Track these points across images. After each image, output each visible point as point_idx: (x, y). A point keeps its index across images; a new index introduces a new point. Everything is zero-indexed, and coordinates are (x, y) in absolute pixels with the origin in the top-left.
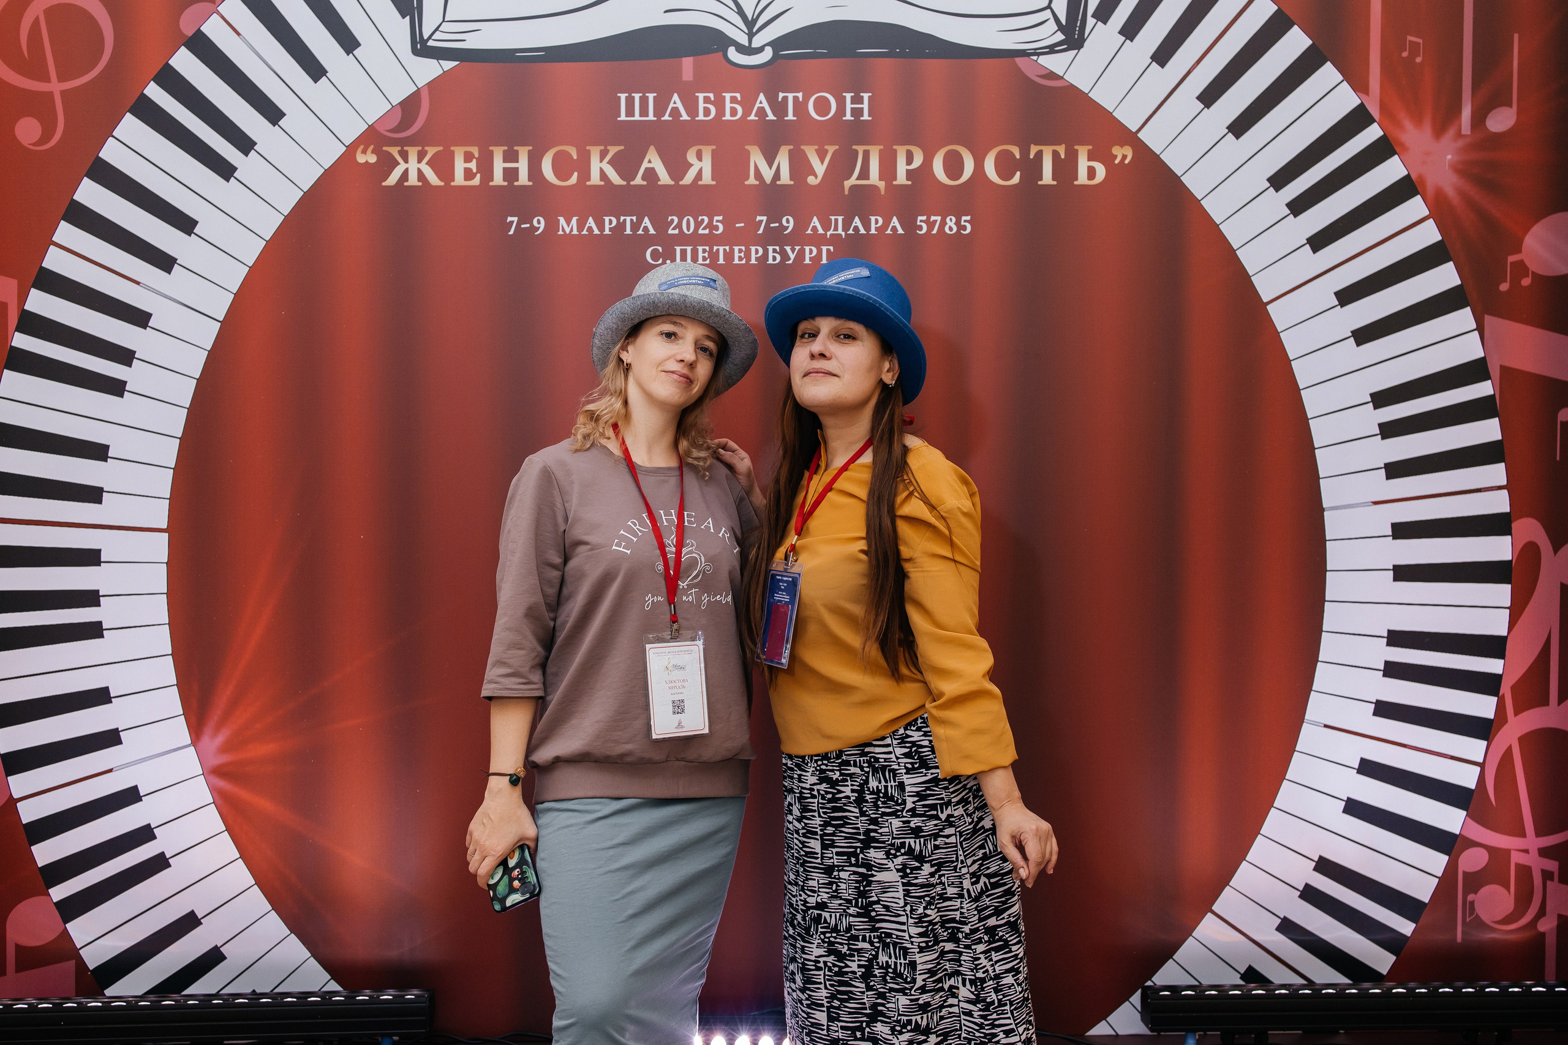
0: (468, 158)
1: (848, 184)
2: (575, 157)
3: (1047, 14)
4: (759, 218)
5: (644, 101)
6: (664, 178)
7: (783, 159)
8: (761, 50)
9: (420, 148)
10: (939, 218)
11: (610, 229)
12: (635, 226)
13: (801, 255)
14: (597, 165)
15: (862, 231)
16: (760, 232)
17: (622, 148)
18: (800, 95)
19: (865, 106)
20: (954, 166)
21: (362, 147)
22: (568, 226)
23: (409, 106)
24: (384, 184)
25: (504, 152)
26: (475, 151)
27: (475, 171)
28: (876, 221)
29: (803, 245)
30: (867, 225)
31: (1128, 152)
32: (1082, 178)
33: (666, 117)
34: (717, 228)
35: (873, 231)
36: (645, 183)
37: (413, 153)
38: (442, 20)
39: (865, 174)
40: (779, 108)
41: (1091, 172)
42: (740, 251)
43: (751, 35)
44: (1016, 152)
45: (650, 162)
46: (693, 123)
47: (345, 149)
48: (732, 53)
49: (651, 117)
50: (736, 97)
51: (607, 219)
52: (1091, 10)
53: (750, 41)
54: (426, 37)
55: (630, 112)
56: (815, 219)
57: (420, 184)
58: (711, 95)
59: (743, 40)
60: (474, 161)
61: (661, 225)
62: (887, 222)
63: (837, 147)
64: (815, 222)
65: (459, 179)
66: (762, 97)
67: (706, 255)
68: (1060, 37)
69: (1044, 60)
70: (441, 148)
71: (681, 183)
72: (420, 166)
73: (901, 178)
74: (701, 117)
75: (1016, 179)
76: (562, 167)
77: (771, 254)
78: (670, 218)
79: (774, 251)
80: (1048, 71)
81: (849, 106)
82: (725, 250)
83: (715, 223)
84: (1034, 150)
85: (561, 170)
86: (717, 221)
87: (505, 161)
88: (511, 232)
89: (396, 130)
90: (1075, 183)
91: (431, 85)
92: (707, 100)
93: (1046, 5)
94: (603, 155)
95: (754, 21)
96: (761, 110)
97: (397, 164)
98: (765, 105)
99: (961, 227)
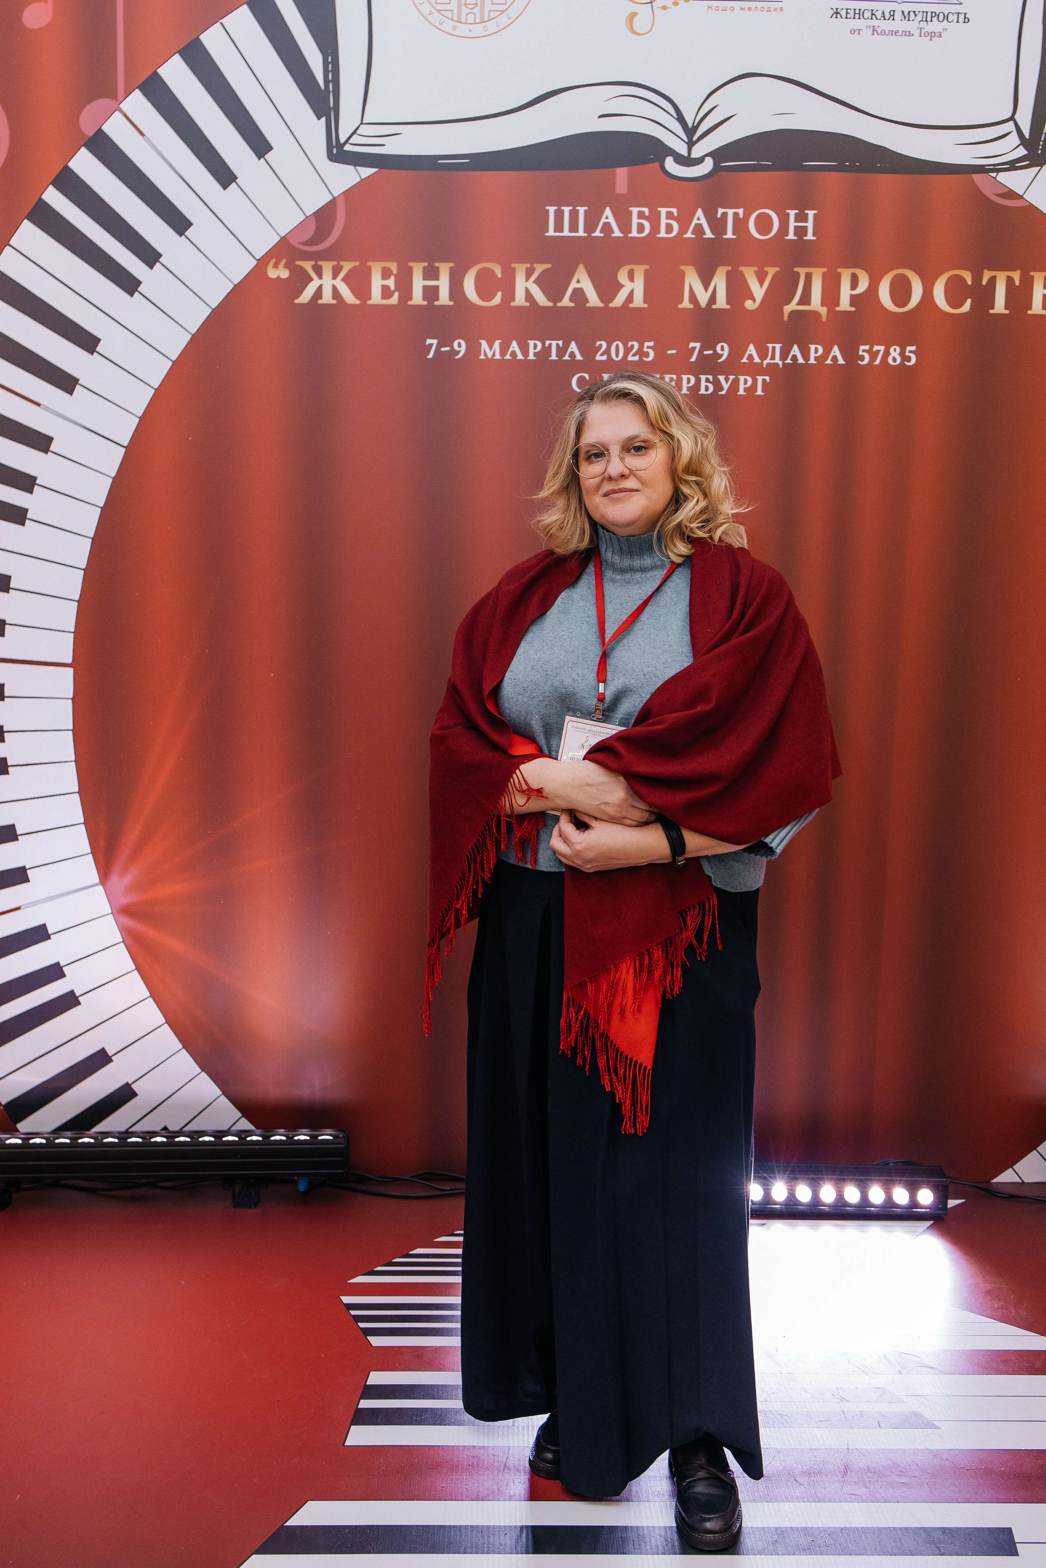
0: (386, 274)
1: (787, 309)
2: (499, 275)
3: (1010, 126)
4: (692, 345)
5: (574, 215)
6: (593, 299)
8: (700, 161)
9: (335, 263)
10: (882, 348)
11: (535, 354)
12: (561, 351)
13: (735, 385)
14: (522, 285)
15: (801, 360)
16: (693, 359)
17: (549, 266)
18: (741, 211)
19: (810, 224)
20: (901, 292)
21: (273, 261)
22: (490, 350)
23: (324, 216)
24: (297, 301)
25: (424, 268)
26: (393, 267)
27: (393, 288)
28: (816, 350)
29: (737, 374)
30: (806, 354)
32: (1037, 307)
34: (648, 355)
35: (812, 361)
36: (572, 305)
38: (359, 123)
39: (806, 299)
40: (718, 225)
43: (691, 144)
44: (969, 277)
45: (578, 282)
46: (626, 241)
47: (255, 262)
48: (670, 164)
49: (581, 233)
50: (672, 213)
51: (531, 343)
53: (690, 151)
54: (342, 141)
55: (559, 227)
56: (752, 347)
57: (335, 302)
58: (646, 210)
59: (682, 149)
60: (392, 278)
61: (589, 350)
62: (827, 352)
63: (777, 269)
64: (752, 350)
65: (376, 297)
66: (700, 213)
68: (1022, 152)
69: (1003, 177)
70: (357, 263)
71: (611, 305)
72: (335, 282)
73: (845, 304)
74: (634, 233)
75: (967, 307)
76: (485, 287)
77: (703, 384)
78: (598, 343)
79: (707, 380)
80: (1008, 190)
81: (792, 224)
83: (646, 350)
84: (987, 275)
85: (484, 292)
86: (648, 347)
87: (425, 279)
88: (430, 356)
89: (310, 242)
90: (1029, 312)
91: (348, 194)
92: (641, 215)
93: (1009, 115)
94: (529, 274)
95: (695, 128)
96: (699, 227)
97: (312, 280)
98: (703, 222)
99: (905, 358)
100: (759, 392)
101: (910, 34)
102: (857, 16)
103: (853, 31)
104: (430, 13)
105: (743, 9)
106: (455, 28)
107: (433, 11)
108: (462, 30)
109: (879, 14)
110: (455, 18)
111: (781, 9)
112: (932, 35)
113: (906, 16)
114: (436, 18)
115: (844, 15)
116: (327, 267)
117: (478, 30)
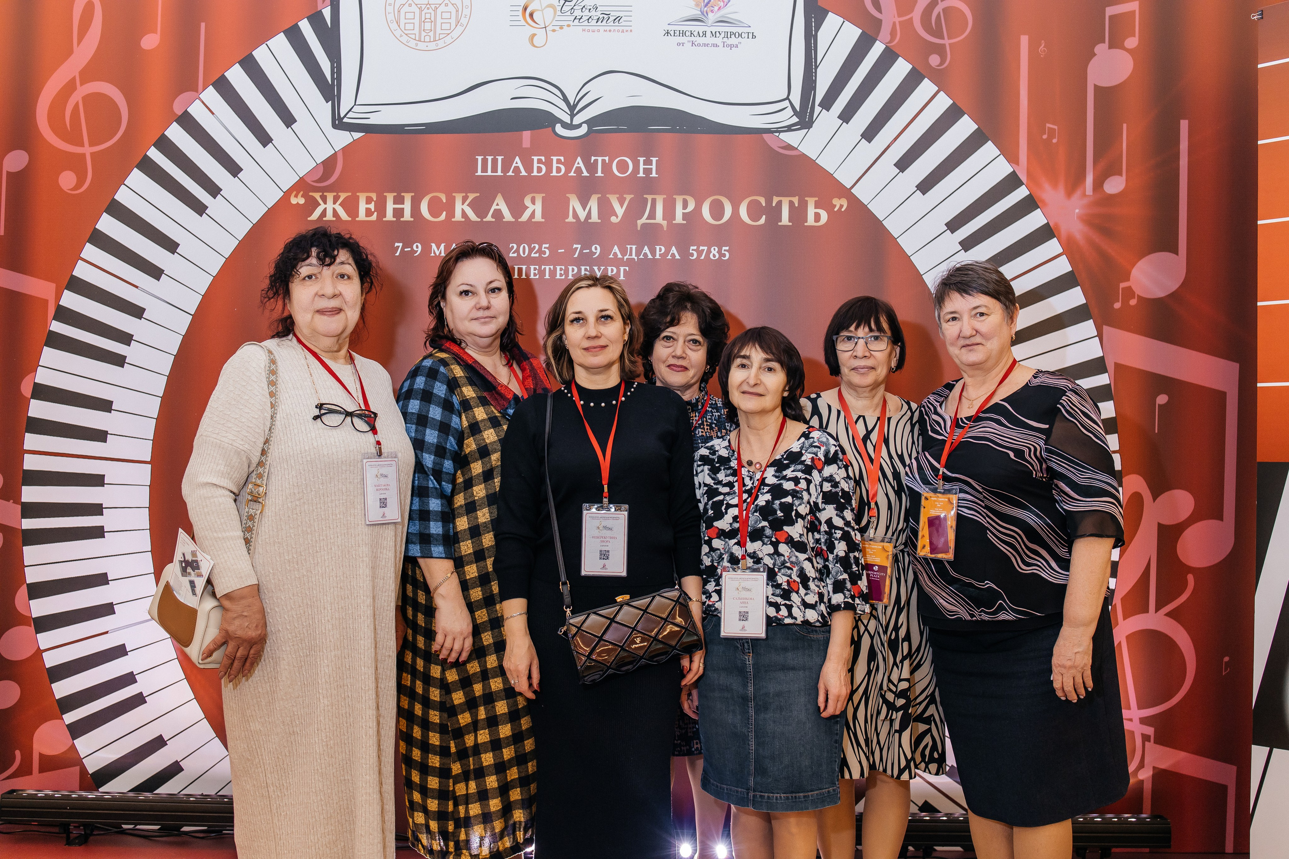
0: (369, 200)
1: (640, 222)
2: (444, 201)
3: (787, 103)
5: (495, 162)
6: (508, 216)
7: (593, 204)
8: (579, 126)
9: (335, 194)
10: (706, 248)
14: (459, 207)
15: (650, 256)
16: (576, 256)
17: (478, 194)
18: (607, 158)
19: (654, 167)
20: (717, 210)
21: (295, 193)
22: (438, 250)
23: (329, 164)
24: (309, 219)
25: (394, 197)
26: (374, 196)
27: (373, 210)
28: (660, 250)
29: (606, 265)
30: (653, 252)
31: (844, 203)
32: (811, 221)
33: (510, 173)
34: (545, 253)
35: (658, 257)
37: (330, 197)
38: (353, 104)
39: (652, 215)
40: (592, 168)
41: (817, 217)
42: (561, 269)
43: (572, 116)
44: (763, 201)
45: (497, 205)
46: (529, 178)
47: (283, 194)
48: (559, 129)
49: (499, 173)
50: (560, 160)
52: (818, 100)
53: (572, 120)
54: (342, 116)
55: (484, 169)
56: (616, 247)
58: (543, 158)
59: (567, 119)
60: (373, 203)
62: (668, 251)
63: (633, 196)
64: (616, 249)
65: (362, 216)
66: (579, 160)
67: (536, 272)
68: (795, 119)
69: (784, 136)
70: (350, 194)
71: (519, 220)
72: (335, 206)
73: (679, 219)
74: (535, 173)
75: (763, 220)
76: (434, 209)
78: (511, 245)
80: (787, 144)
81: (642, 167)
82: (550, 268)
83: (543, 249)
84: (775, 200)
85: (434, 212)
86: (545, 248)
87: (395, 203)
89: (320, 180)
90: (806, 224)
91: (345, 149)
92: (539, 161)
93: (785, 97)
94: (464, 200)
95: (575, 106)
96: (579, 169)
97: (319, 204)
98: (582, 165)
99: (722, 255)
101: (717, 46)
102: (681, 35)
103: (679, 44)
104: (401, 36)
105: (605, 31)
106: (417, 45)
107: (403, 34)
108: (422, 46)
109: (696, 34)
110: (417, 39)
111: (631, 31)
112: (731, 46)
113: (714, 34)
114: (404, 39)
115: (673, 34)
117: (432, 46)
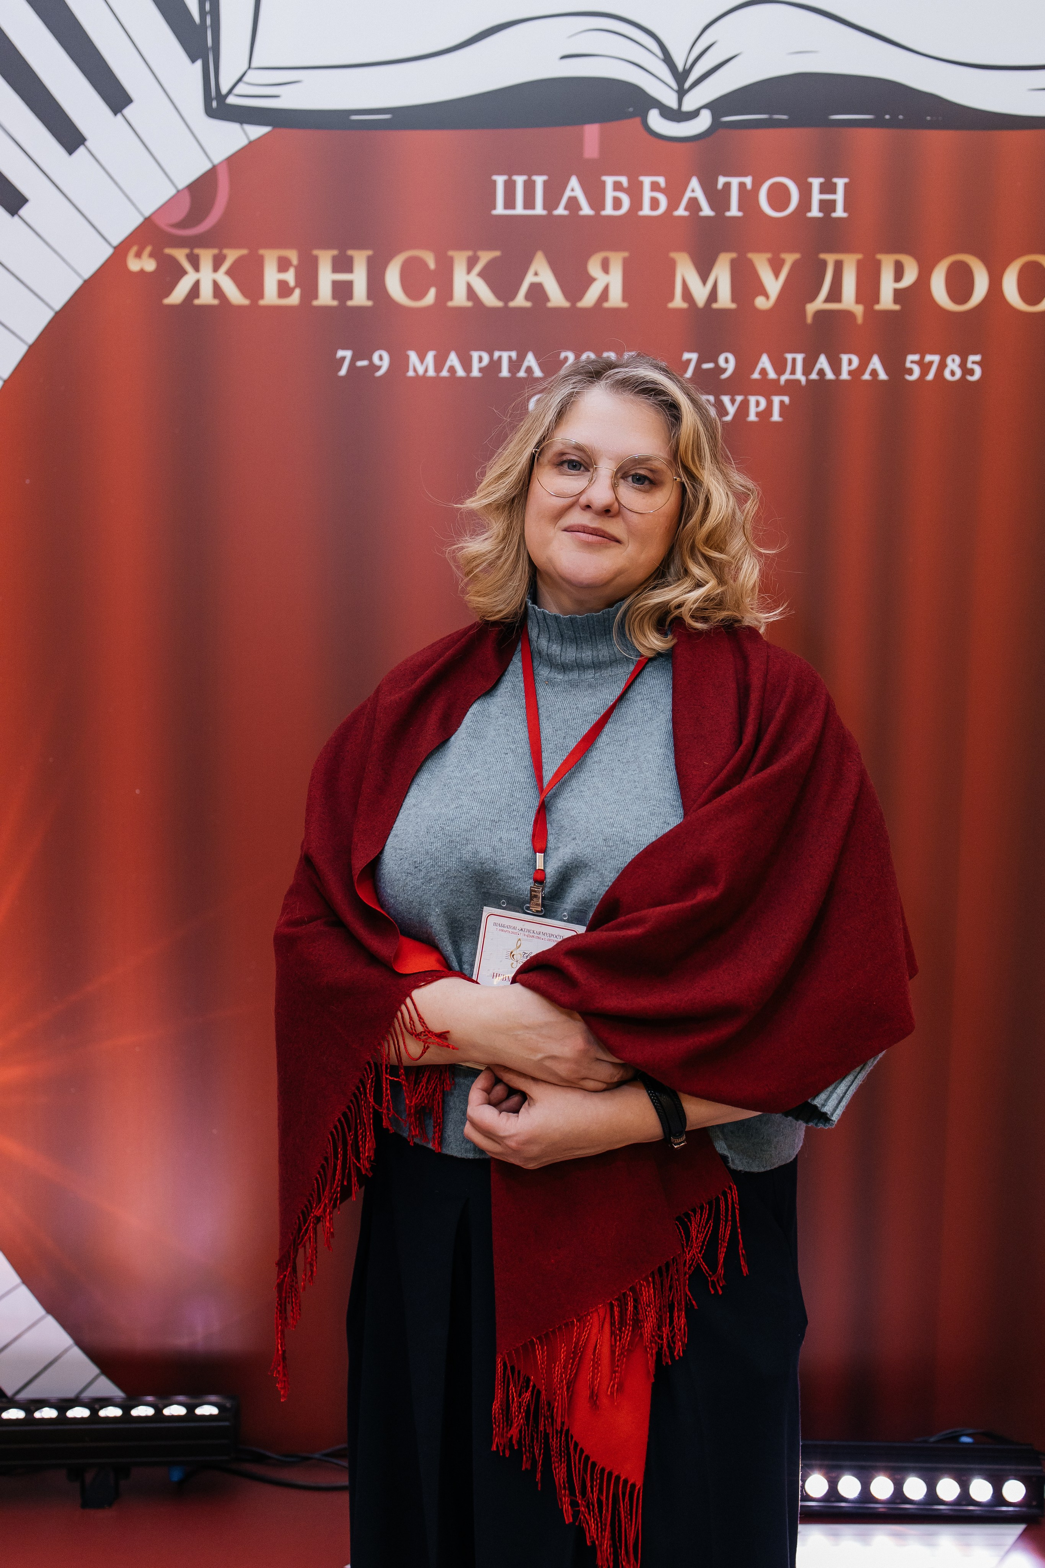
0: (283, 266)
1: (812, 308)
2: (432, 266)
4: (686, 356)
5: (529, 187)
6: (556, 297)
8: (694, 114)
9: (216, 251)
10: (936, 358)
11: (481, 370)
12: (515, 366)
13: (743, 408)
14: (461, 279)
15: (830, 375)
17: (497, 253)
18: (748, 181)
19: (839, 197)
20: (960, 284)
21: (134, 249)
22: (420, 365)
23: (201, 190)
24: (167, 302)
25: (334, 257)
26: (293, 256)
27: (292, 283)
28: (849, 362)
29: (747, 393)
30: (836, 367)
35: (845, 376)
36: (529, 304)
38: (246, 66)
39: (835, 294)
40: (718, 199)
43: (682, 93)
45: (536, 274)
46: (598, 219)
47: (111, 251)
48: (655, 120)
49: (539, 210)
50: (658, 183)
51: (475, 355)
53: (680, 102)
54: (224, 90)
55: (510, 203)
56: (765, 358)
57: (216, 302)
58: (624, 180)
59: (670, 99)
60: (292, 270)
61: (551, 364)
62: (864, 364)
63: (798, 256)
64: (765, 362)
65: (270, 295)
66: (694, 183)
70: (244, 252)
71: (579, 305)
72: (216, 276)
73: (886, 301)
74: (609, 211)
75: (1043, 304)
76: (413, 281)
78: (564, 354)
81: (816, 197)
85: (412, 287)
87: (335, 270)
88: (343, 372)
89: (183, 224)
91: (232, 161)
92: (617, 186)
94: (471, 264)
95: (687, 72)
96: (694, 202)
97: (184, 273)
98: (700, 195)
99: (967, 371)
100: (776, 417)
116: (206, 257)
